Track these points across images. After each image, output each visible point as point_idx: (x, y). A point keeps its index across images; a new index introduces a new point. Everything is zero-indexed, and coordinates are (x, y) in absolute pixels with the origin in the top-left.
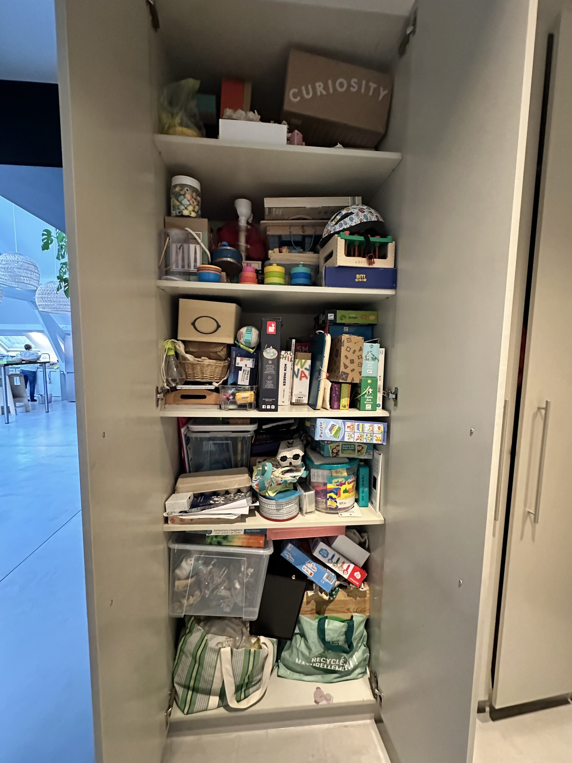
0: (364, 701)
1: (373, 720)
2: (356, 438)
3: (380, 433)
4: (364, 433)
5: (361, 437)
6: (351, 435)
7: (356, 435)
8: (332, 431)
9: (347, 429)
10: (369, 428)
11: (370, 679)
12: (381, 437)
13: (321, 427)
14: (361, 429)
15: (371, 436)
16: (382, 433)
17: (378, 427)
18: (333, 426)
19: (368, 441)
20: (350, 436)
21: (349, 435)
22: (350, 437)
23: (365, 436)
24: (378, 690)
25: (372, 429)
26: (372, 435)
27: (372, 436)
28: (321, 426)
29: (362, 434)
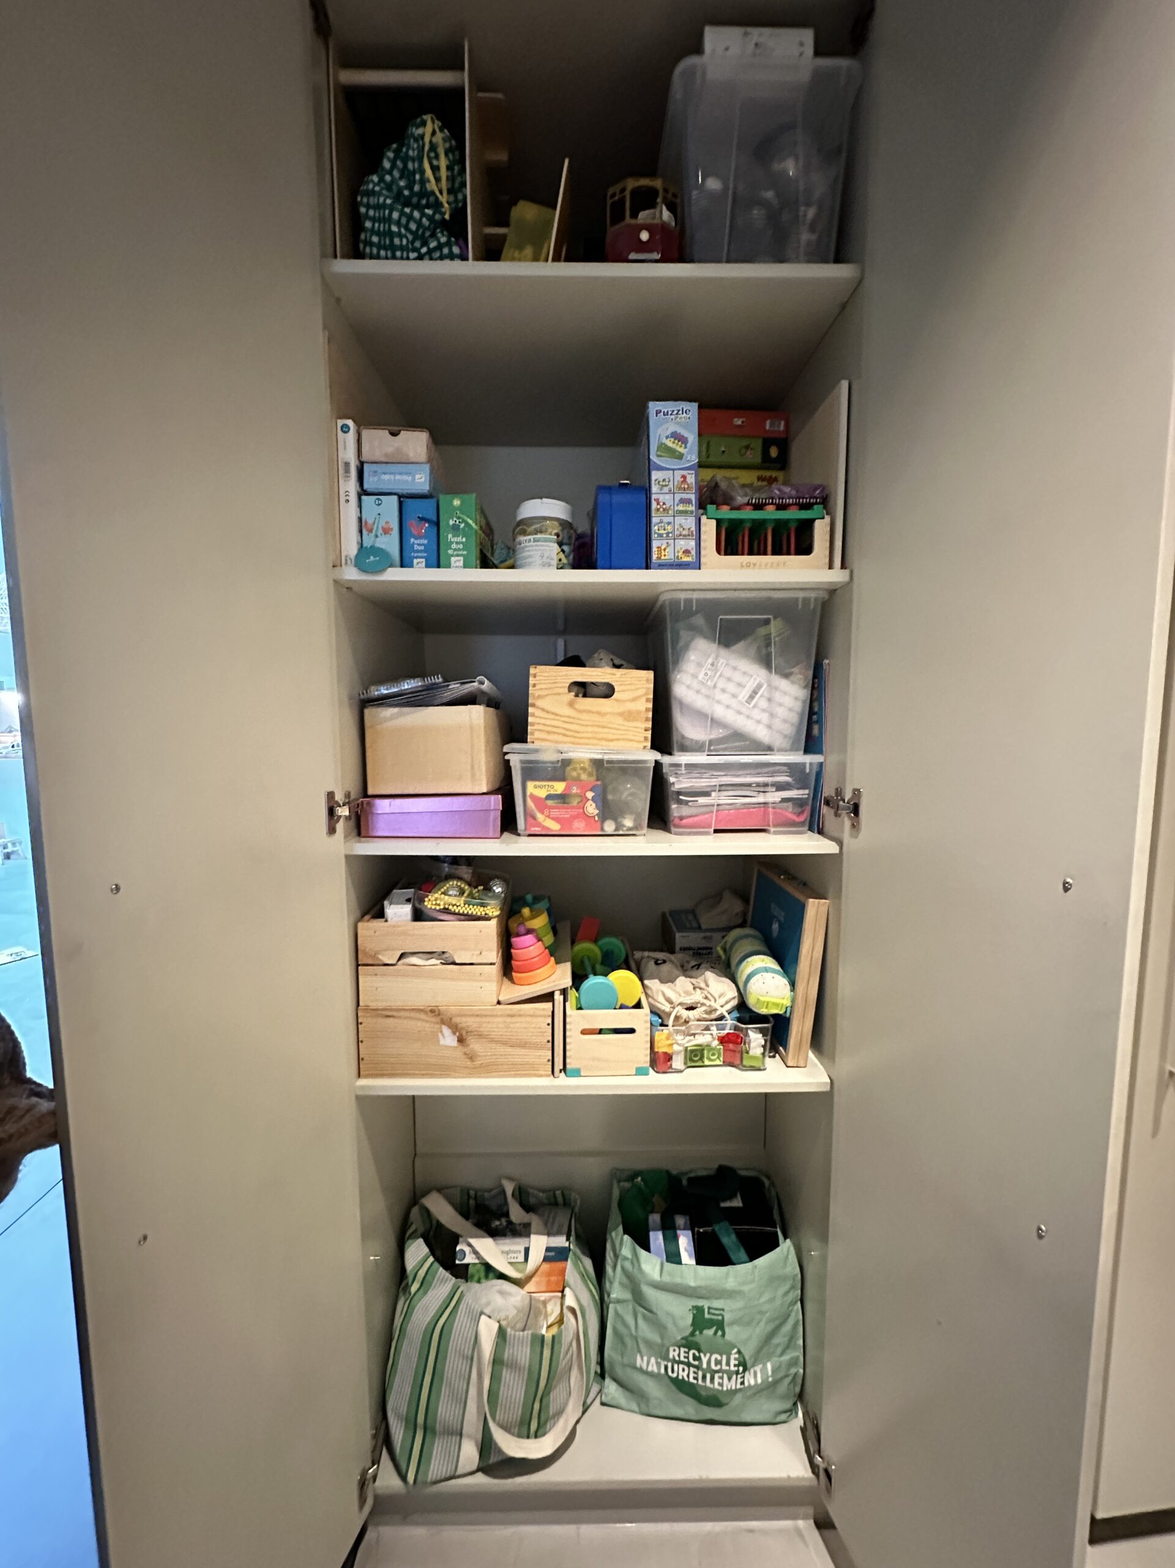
0: (789, 1478)
1: (812, 1522)
2: (661, 498)
3: (676, 555)
4: (674, 516)
5: (664, 510)
6: (666, 486)
7: (667, 499)
8: (672, 440)
9: (678, 474)
10: (686, 527)
11: (803, 1430)
12: (666, 558)
13: (679, 411)
14: (681, 508)
15: (668, 534)
16: (678, 559)
17: (690, 549)
18: (683, 440)
19: (656, 528)
20: (664, 484)
21: (667, 480)
22: (661, 483)
23: (666, 520)
24: (820, 1457)
25: (685, 536)
26: (670, 535)
27: (668, 536)
28: (681, 412)
29: (670, 512)
